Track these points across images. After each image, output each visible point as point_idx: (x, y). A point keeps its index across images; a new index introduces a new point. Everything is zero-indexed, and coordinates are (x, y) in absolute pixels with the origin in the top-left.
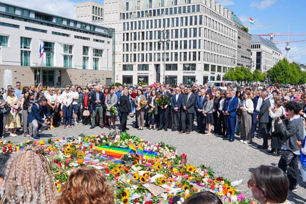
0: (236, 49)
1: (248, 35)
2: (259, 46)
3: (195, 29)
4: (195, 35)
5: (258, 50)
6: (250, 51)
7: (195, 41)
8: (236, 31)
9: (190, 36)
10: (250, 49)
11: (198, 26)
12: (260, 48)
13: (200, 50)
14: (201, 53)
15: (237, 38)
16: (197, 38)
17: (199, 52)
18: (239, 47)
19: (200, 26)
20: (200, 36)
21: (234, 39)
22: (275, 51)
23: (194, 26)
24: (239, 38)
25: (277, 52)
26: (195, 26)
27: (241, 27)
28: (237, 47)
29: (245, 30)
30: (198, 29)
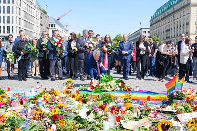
0: (39, 26)
1: (47, 16)
2: (54, 26)
3: (8, 7)
4: (8, 12)
5: (53, 29)
6: (48, 28)
7: (8, 17)
8: (39, 12)
9: (4, 13)
10: (49, 27)
11: (11, 5)
12: (54, 27)
13: (13, 25)
14: (14, 27)
15: (40, 17)
16: (10, 15)
17: (13, 27)
18: (41, 25)
19: (13, 5)
20: (13, 13)
21: (37, 18)
22: (64, 30)
23: (7, 4)
24: (41, 18)
25: (65, 31)
26: (9, 5)
27: (42, 10)
28: (40, 24)
29: (45, 12)
30: (11, 7)
